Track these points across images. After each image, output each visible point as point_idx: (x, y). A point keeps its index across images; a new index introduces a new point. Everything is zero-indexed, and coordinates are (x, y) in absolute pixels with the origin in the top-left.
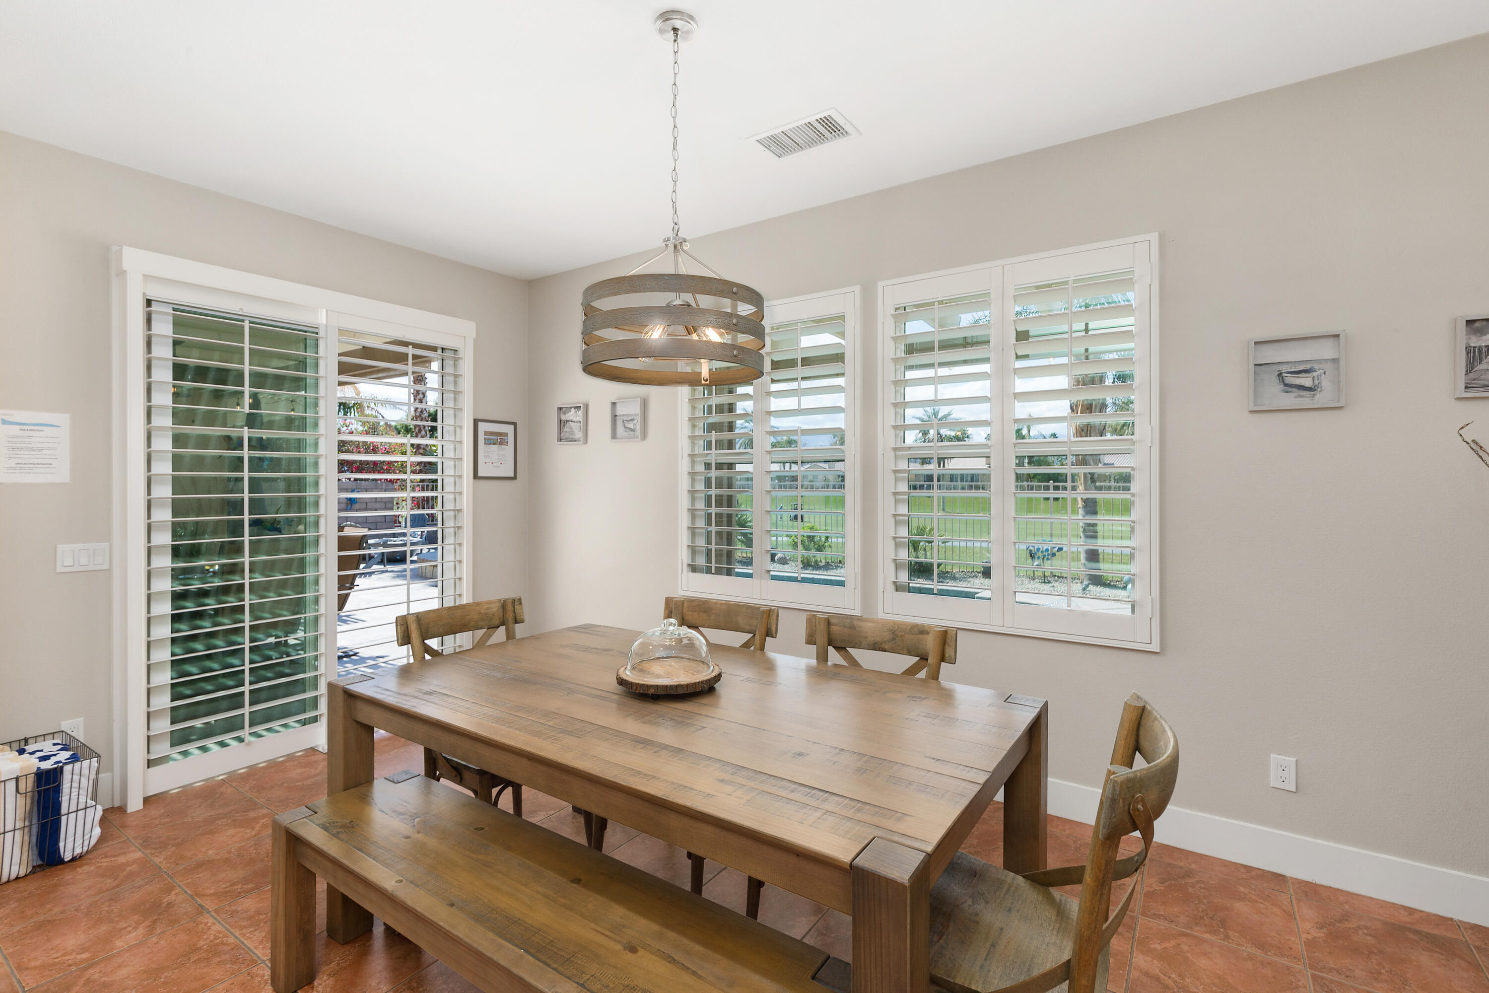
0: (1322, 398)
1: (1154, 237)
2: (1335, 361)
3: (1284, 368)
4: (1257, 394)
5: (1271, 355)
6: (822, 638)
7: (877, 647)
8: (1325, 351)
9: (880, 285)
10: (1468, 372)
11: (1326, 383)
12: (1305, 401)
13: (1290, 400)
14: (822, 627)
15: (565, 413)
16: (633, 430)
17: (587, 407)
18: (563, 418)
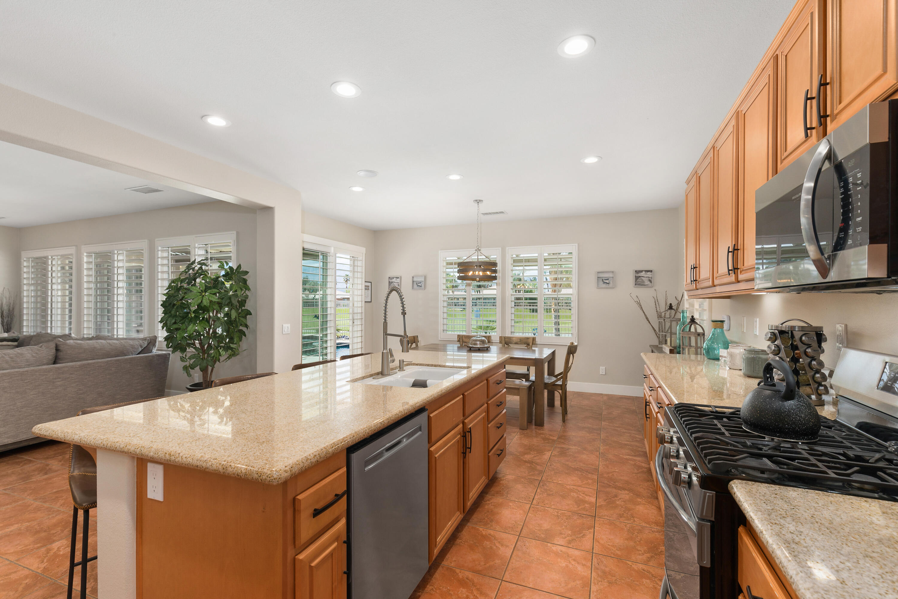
0: (611, 285)
1: (577, 245)
2: (613, 277)
3: (603, 278)
4: (598, 284)
5: (601, 275)
6: (503, 342)
7: (516, 343)
8: (611, 275)
9: (507, 248)
10: (636, 281)
11: (611, 282)
12: (607, 286)
13: (604, 286)
14: (503, 339)
15: (391, 279)
16: (421, 286)
17: (401, 277)
18: (390, 281)
